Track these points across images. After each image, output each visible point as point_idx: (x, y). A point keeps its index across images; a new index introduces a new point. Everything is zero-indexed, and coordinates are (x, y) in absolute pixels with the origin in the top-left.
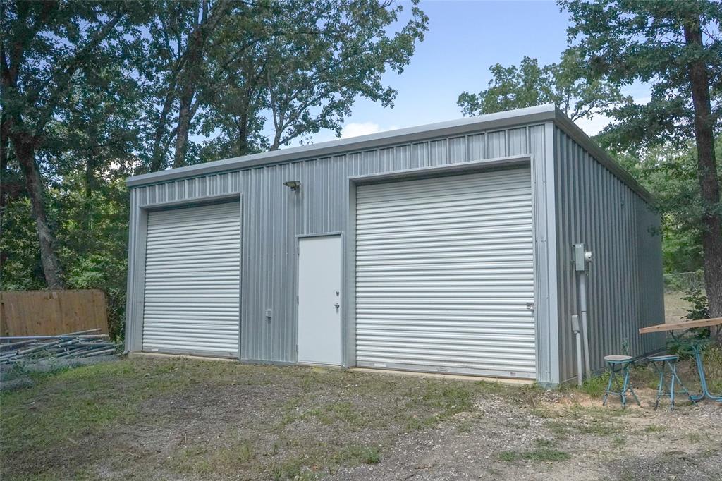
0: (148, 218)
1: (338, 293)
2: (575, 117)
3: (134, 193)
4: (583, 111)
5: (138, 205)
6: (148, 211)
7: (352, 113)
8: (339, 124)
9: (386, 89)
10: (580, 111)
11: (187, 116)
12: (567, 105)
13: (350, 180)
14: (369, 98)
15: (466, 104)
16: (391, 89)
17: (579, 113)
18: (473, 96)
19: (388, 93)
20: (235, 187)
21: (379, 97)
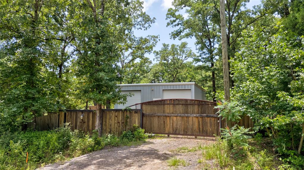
13: (163, 90)
17: (185, 59)
20: (140, 89)
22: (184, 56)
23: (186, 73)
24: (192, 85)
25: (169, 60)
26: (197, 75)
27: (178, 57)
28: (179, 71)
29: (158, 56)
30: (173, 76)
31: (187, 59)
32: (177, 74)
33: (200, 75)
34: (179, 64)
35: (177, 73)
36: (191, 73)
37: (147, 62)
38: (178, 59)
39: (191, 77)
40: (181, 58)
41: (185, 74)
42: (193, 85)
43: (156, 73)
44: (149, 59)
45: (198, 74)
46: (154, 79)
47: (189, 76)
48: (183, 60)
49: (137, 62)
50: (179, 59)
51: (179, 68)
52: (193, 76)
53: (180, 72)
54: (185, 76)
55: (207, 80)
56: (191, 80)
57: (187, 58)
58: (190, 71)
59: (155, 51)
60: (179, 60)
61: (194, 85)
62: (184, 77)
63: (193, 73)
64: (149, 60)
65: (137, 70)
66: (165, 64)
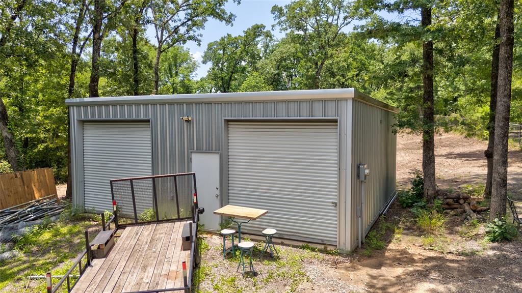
0: (83, 129)
1: (217, 188)
2: (343, 25)
3: (72, 109)
4: (347, 21)
5: (75, 118)
6: (83, 122)
7: (205, 28)
8: (199, 38)
9: (229, 14)
10: (345, 21)
11: (98, 39)
12: (338, 17)
13: (225, 120)
14: (218, 20)
15: (276, 13)
16: (232, 14)
17: (345, 23)
18: (281, 8)
19: (230, 17)
20: (146, 114)
21: (224, 19)
22: (342, 16)
23: (348, 58)
24: (343, 103)
25: (309, 27)
26: (372, 62)
27: (327, 21)
28: (330, 53)
29: (283, 19)
30: (316, 64)
31: (349, 23)
32: (324, 60)
33: (378, 61)
34: (330, 35)
35: (326, 58)
36: (359, 58)
37: (259, 35)
38: (328, 24)
39: (358, 67)
40: (336, 22)
41: (345, 61)
42: (346, 100)
43: (283, 59)
44: (265, 27)
45: (375, 59)
46: (276, 72)
47: (354, 63)
48: (339, 25)
49: (239, 36)
50: (330, 25)
51: (330, 46)
52: (364, 64)
53: (331, 55)
54: (345, 64)
55: (406, 76)
56: (357, 72)
57: (349, 20)
58: (357, 54)
59: (274, 6)
60: (330, 27)
61: (350, 103)
62: (344, 66)
63: (363, 58)
64: (265, 30)
65: (238, 54)
66: (299, 36)
